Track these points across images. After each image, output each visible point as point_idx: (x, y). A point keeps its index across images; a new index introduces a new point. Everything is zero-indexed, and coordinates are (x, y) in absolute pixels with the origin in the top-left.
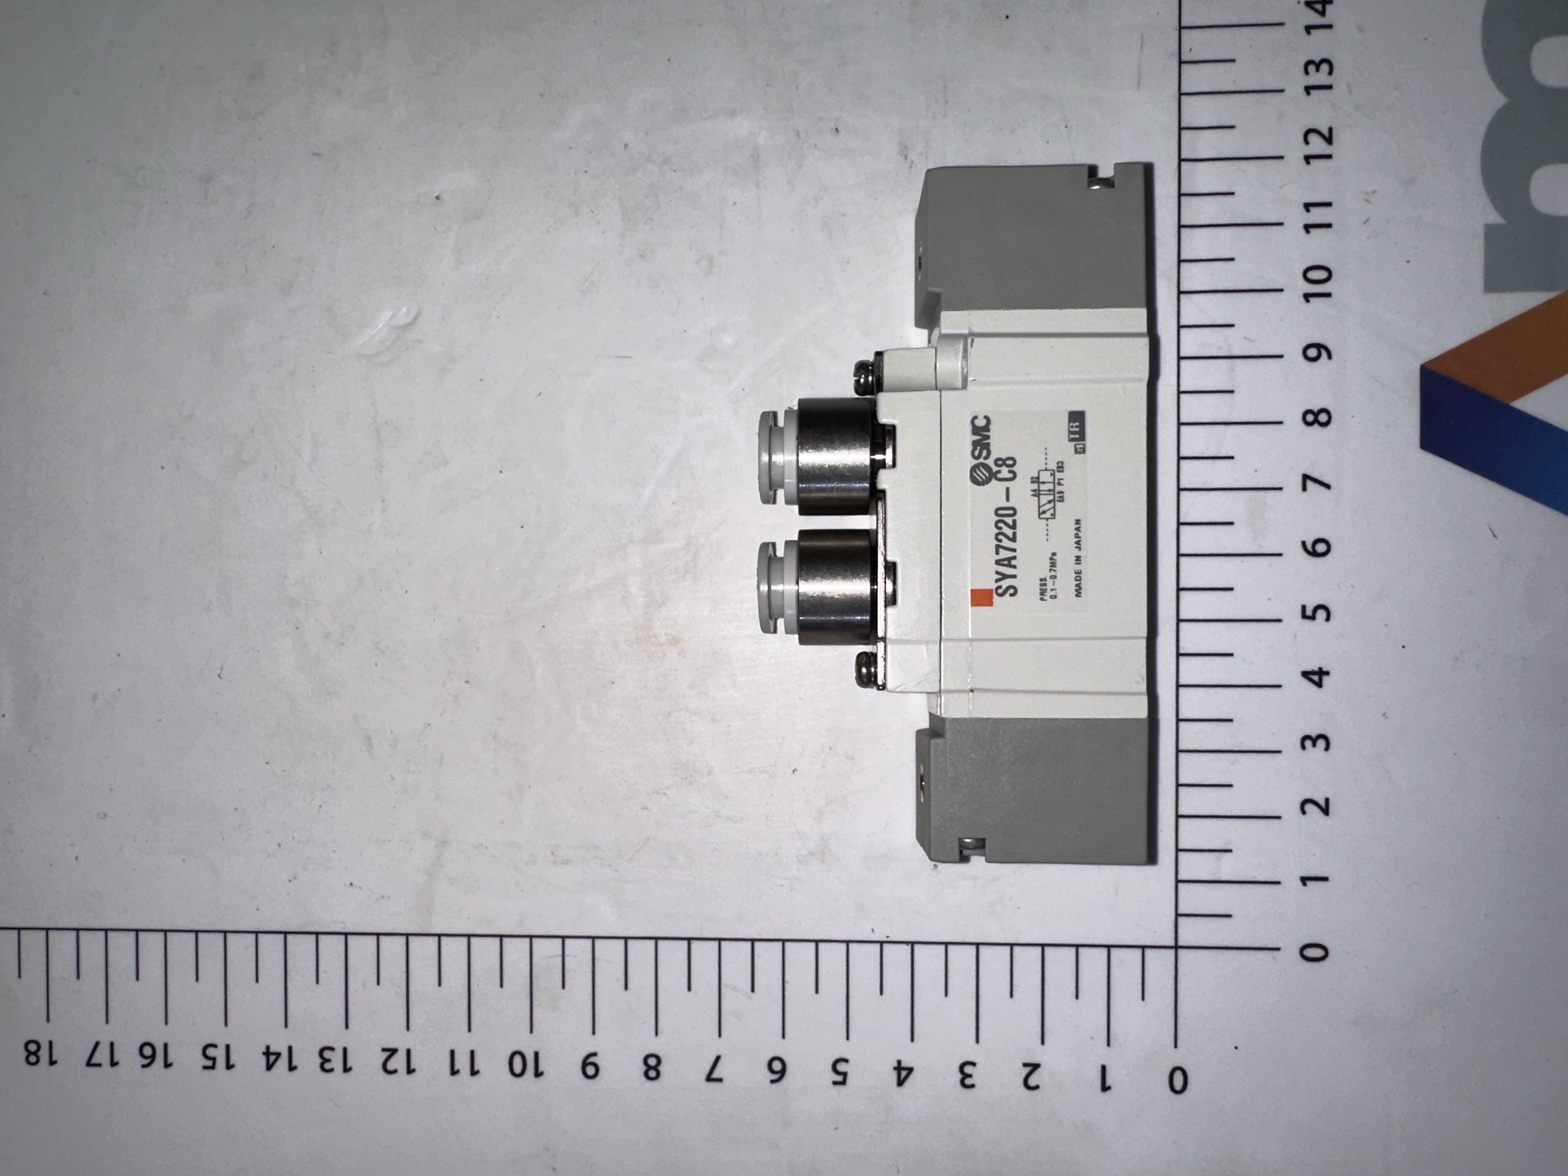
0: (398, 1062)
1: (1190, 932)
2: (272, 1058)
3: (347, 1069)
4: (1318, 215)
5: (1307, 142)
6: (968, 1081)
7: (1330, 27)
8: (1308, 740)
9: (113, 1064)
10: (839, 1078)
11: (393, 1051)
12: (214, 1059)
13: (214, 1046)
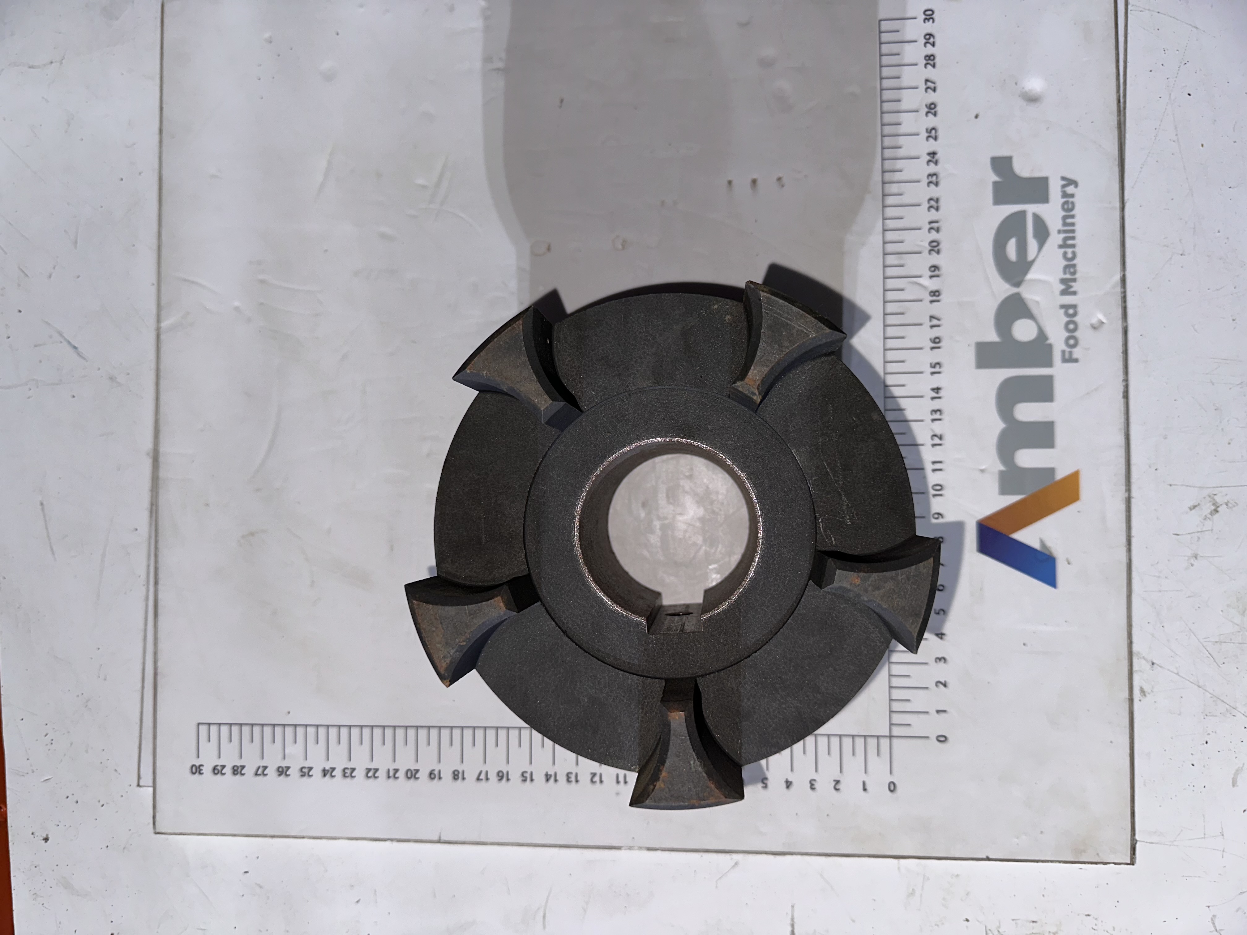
0: (597, 779)
1: (896, 731)
2: (548, 777)
3: (577, 781)
4: (938, 466)
5: (932, 439)
6: (813, 787)
7: (940, 398)
8: (939, 659)
9: (487, 779)
10: (764, 785)
11: (594, 775)
12: (526, 777)
13: (526, 772)
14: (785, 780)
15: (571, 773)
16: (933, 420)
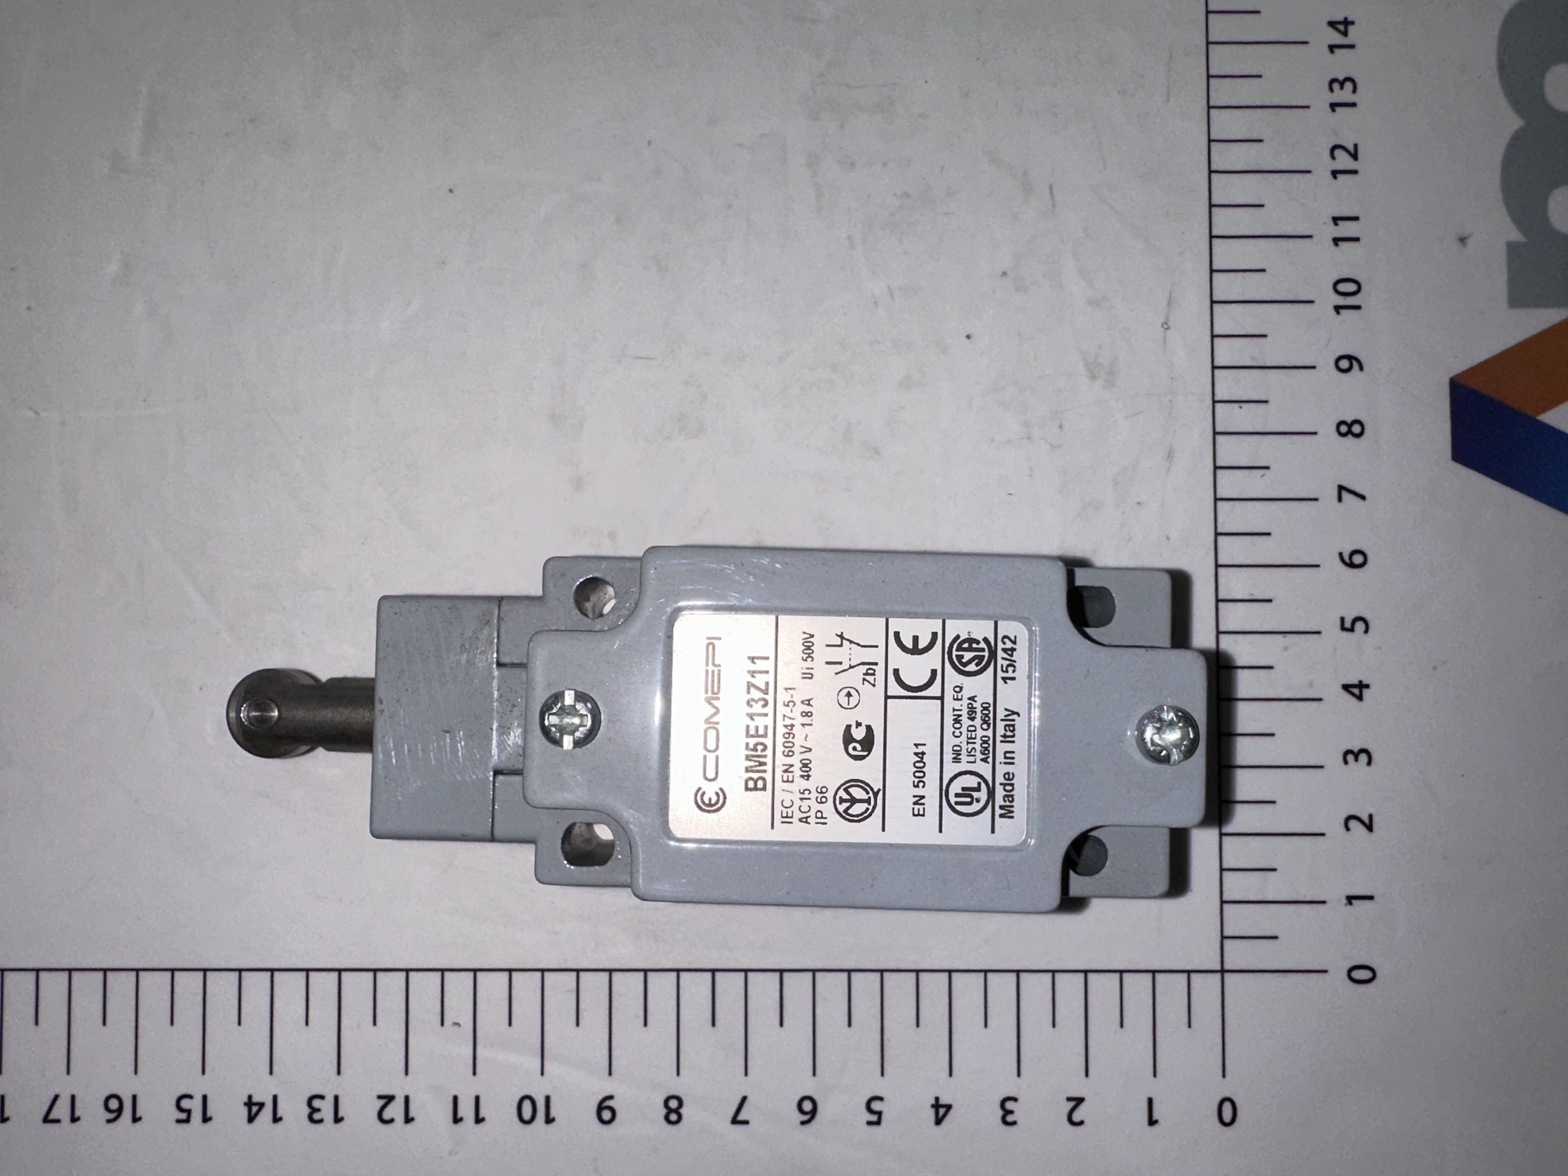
1: (1237, 955)
8: (1350, 755)
9: (74, 1119)
12: (189, 1112)
13: (190, 1097)
14: (933, 1102)
15: (322, 1097)
16: (1333, 106)
